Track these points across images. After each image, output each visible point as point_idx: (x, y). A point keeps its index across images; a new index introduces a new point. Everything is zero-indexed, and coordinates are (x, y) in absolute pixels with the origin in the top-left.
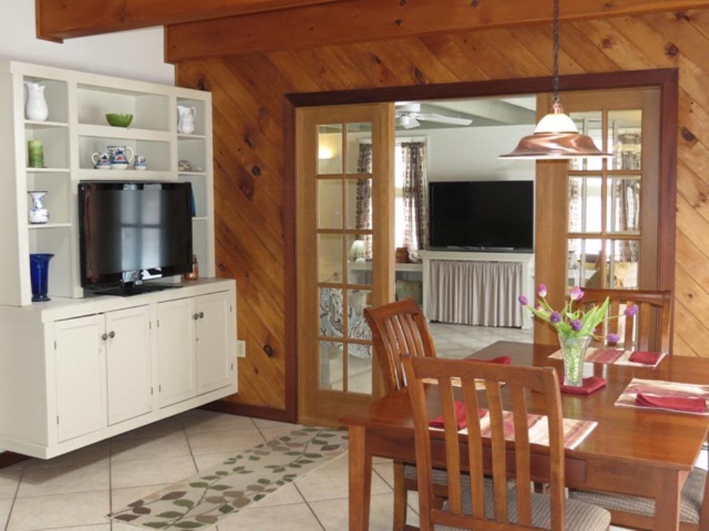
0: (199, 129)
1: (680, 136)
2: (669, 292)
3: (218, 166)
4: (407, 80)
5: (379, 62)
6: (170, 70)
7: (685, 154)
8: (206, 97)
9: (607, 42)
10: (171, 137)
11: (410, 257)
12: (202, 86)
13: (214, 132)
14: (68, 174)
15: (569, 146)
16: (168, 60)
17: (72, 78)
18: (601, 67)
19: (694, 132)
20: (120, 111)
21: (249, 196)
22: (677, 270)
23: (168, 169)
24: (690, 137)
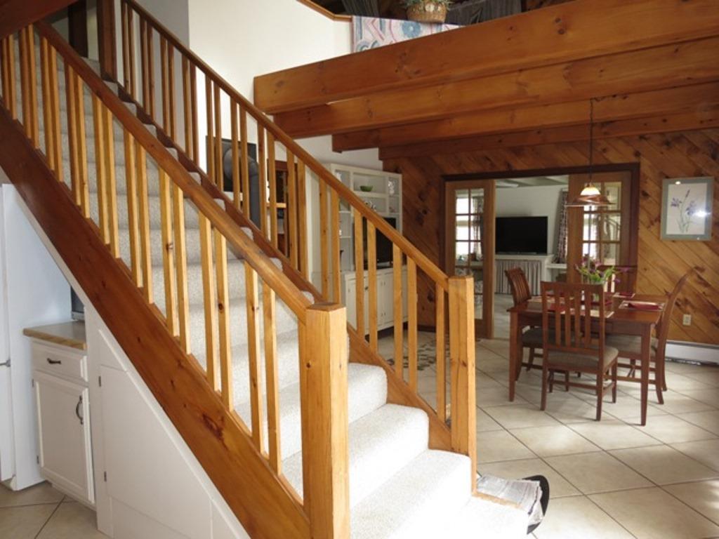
0: (396, 192)
1: (641, 195)
2: (636, 266)
3: (405, 210)
4: (503, 168)
5: (489, 159)
6: (380, 164)
7: (643, 202)
8: (399, 176)
9: (605, 150)
10: (386, 196)
11: (477, 258)
12: (396, 171)
13: (403, 194)
14: (349, 214)
15: (596, 201)
16: (380, 159)
17: (352, 170)
18: (601, 162)
19: (648, 192)
20: (366, 185)
21: (421, 224)
22: (639, 257)
23: (384, 211)
24: (646, 195)
